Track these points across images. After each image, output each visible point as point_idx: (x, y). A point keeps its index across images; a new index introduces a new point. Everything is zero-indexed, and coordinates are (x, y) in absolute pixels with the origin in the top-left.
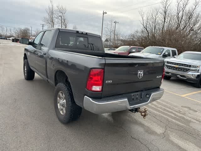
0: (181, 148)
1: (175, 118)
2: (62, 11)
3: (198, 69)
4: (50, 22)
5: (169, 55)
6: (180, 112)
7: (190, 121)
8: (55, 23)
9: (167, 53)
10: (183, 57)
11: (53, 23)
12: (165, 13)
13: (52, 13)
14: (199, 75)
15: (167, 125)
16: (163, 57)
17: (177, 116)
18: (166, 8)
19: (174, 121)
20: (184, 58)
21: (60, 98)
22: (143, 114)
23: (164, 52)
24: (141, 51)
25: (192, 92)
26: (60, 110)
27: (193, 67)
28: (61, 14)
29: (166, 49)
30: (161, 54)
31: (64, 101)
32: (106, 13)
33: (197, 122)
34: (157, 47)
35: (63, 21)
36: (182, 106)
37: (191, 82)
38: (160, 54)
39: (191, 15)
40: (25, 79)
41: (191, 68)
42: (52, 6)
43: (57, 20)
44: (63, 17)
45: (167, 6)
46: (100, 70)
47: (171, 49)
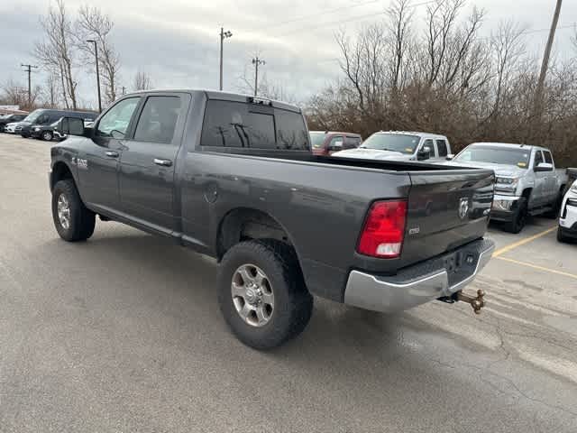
0: (556, 375)
1: (506, 311)
2: (97, 26)
3: (514, 187)
4: (55, 58)
5: (432, 153)
6: (508, 295)
7: (539, 314)
8: (75, 61)
9: (427, 149)
10: (470, 158)
11: (68, 61)
12: (399, 38)
13: (62, 30)
14: (515, 201)
15: (499, 328)
16: (419, 159)
17: (507, 303)
18: (402, 27)
19: (506, 315)
20: (472, 160)
21: (241, 282)
22: (478, 303)
23: (419, 147)
24: (358, 144)
25: (507, 244)
26: (242, 316)
27: (503, 183)
28: (93, 36)
29: (424, 136)
30: (413, 153)
31: (259, 290)
32: (231, 35)
33: (556, 314)
34: (400, 133)
35: (104, 57)
36: (505, 281)
37: (498, 219)
38: (411, 150)
39: (465, 48)
40: (63, 238)
41: (498, 185)
42: (62, 8)
43: (80, 53)
44: (100, 45)
45: (404, 20)
46: (396, 203)
47: (435, 137)
